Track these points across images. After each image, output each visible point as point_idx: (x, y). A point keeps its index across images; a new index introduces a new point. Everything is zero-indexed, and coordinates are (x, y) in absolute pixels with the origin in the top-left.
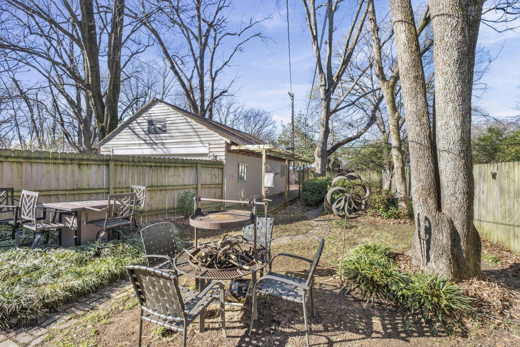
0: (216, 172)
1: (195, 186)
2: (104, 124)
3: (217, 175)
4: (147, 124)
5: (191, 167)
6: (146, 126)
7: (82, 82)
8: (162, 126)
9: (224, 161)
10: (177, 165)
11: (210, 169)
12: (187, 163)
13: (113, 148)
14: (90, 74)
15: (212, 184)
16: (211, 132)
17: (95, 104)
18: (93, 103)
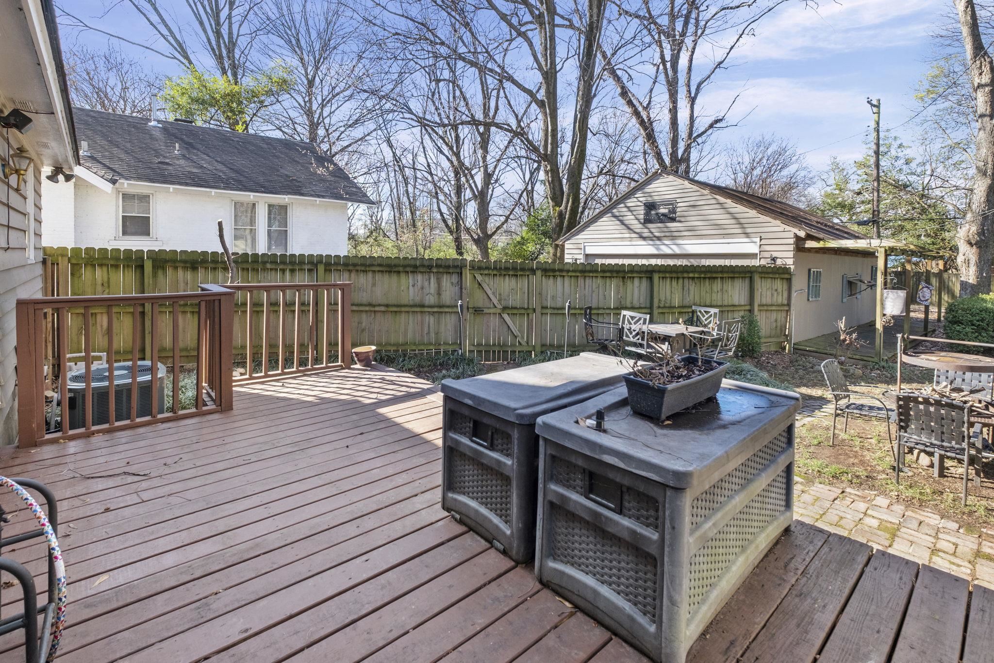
0: (779, 285)
1: (748, 308)
2: (562, 207)
3: (780, 290)
4: (642, 208)
5: (742, 277)
6: (641, 212)
7: (535, 149)
8: (669, 211)
9: (792, 267)
10: (725, 275)
11: (769, 280)
12: (737, 272)
13: (585, 244)
14: (549, 141)
15: (772, 305)
16: (764, 218)
17: (552, 181)
18: (550, 179)
